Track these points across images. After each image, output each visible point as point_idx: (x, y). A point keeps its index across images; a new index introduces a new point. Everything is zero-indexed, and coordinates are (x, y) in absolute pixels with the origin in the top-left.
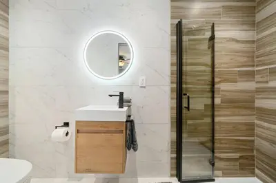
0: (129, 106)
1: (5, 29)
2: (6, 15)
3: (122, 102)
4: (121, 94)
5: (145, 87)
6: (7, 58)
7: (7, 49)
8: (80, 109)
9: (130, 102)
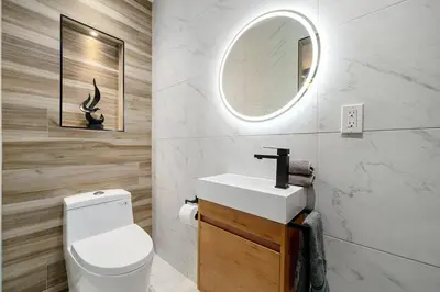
0: (308, 187)
1: (148, 73)
2: (148, 55)
3: (285, 173)
4: (283, 155)
5: (359, 135)
6: (149, 106)
7: (149, 96)
8: (207, 179)
9: (308, 175)
